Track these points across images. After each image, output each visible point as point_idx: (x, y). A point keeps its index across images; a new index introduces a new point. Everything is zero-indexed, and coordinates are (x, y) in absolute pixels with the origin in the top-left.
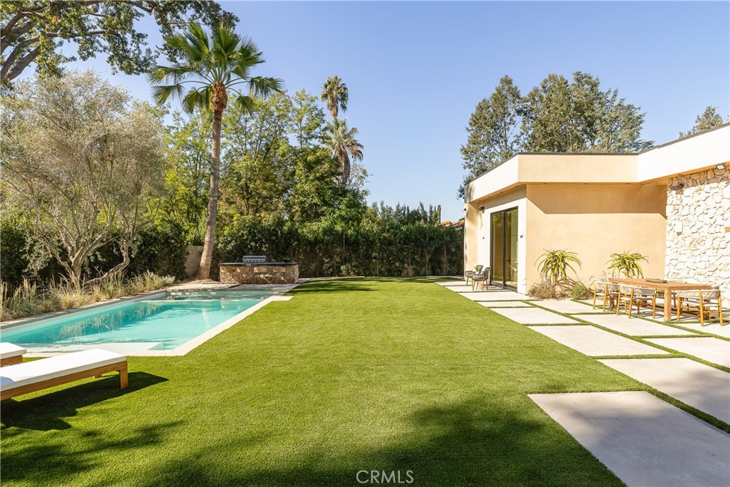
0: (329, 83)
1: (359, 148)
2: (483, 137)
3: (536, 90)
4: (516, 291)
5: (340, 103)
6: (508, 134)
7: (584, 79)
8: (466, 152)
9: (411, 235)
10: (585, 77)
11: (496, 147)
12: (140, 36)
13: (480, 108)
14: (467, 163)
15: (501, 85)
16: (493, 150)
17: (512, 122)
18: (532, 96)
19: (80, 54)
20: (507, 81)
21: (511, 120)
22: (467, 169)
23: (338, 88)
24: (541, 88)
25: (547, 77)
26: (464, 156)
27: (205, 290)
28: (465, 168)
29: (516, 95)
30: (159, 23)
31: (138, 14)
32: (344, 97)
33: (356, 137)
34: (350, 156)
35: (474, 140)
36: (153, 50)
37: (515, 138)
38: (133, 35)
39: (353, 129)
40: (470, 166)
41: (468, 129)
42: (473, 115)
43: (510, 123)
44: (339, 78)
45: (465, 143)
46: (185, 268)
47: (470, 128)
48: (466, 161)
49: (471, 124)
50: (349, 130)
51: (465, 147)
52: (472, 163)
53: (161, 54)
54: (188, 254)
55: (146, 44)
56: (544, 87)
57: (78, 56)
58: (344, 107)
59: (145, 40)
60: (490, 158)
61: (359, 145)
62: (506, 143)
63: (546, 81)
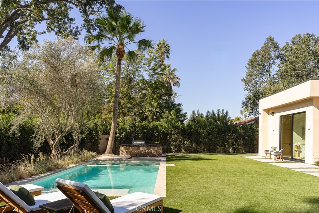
0: (160, 44)
1: (178, 80)
2: (255, 72)
3: (288, 44)
4: (304, 163)
5: (165, 55)
6: (271, 70)
7: (311, 37)
8: (245, 81)
9: (222, 129)
10: (312, 36)
11: (264, 78)
12: (72, 19)
13: (255, 55)
14: (246, 87)
15: (267, 41)
16: (262, 80)
17: (274, 63)
18: (286, 47)
19: (47, 30)
20: (271, 39)
21: (273, 62)
22: (246, 91)
23: (165, 47)
24: (290, 43)
25: (295, 36)
26: (244, 83)
27: (113, 160)
28: (245, 90)
29: (276, 47)
30: (81, 12)
31: (70, 8)
32: (168, 51)
33: (176, 74)
34: (172, 85)
35: (251, 74)
36: (79, 27)
37: (276, 72)
38: (68, 19)
39: (174, 69)
40: (248, 89)
41: (247, 68)
42: (250, 60)
43: (273, 64)
44: (165, 41)
45: (244, 76)
46: (99, 147)
47: (248, 67)
48: (245, 86)
49: (249, 65)
50: (172, 69)
51: (245, 78)
52: (249, 87)
53: (83, 29)
54: (101, 139)
55: (74, 24)
56: (293, 42)
57: (46, 31)
58: (168, 57)
59: (74, 22)
60: (260, 84)
61: (177, 78)
62: (270, 76)
63: (294, 39)
